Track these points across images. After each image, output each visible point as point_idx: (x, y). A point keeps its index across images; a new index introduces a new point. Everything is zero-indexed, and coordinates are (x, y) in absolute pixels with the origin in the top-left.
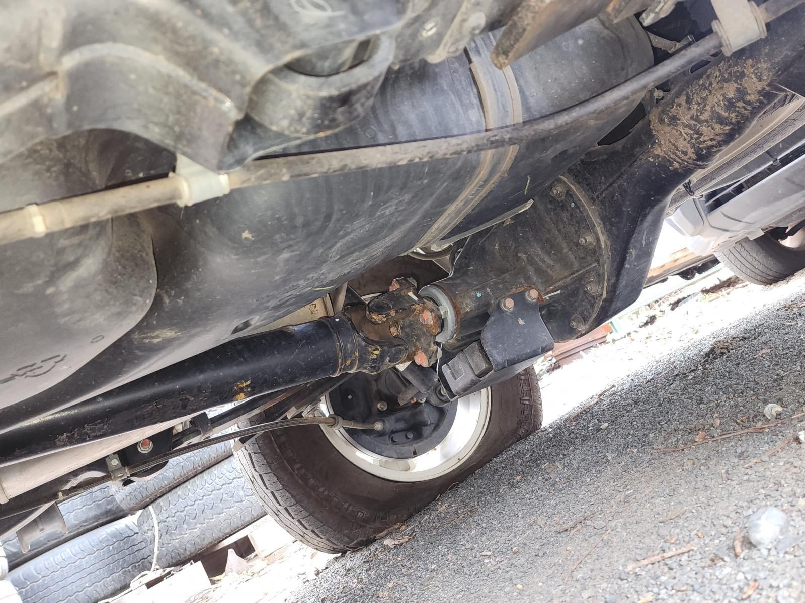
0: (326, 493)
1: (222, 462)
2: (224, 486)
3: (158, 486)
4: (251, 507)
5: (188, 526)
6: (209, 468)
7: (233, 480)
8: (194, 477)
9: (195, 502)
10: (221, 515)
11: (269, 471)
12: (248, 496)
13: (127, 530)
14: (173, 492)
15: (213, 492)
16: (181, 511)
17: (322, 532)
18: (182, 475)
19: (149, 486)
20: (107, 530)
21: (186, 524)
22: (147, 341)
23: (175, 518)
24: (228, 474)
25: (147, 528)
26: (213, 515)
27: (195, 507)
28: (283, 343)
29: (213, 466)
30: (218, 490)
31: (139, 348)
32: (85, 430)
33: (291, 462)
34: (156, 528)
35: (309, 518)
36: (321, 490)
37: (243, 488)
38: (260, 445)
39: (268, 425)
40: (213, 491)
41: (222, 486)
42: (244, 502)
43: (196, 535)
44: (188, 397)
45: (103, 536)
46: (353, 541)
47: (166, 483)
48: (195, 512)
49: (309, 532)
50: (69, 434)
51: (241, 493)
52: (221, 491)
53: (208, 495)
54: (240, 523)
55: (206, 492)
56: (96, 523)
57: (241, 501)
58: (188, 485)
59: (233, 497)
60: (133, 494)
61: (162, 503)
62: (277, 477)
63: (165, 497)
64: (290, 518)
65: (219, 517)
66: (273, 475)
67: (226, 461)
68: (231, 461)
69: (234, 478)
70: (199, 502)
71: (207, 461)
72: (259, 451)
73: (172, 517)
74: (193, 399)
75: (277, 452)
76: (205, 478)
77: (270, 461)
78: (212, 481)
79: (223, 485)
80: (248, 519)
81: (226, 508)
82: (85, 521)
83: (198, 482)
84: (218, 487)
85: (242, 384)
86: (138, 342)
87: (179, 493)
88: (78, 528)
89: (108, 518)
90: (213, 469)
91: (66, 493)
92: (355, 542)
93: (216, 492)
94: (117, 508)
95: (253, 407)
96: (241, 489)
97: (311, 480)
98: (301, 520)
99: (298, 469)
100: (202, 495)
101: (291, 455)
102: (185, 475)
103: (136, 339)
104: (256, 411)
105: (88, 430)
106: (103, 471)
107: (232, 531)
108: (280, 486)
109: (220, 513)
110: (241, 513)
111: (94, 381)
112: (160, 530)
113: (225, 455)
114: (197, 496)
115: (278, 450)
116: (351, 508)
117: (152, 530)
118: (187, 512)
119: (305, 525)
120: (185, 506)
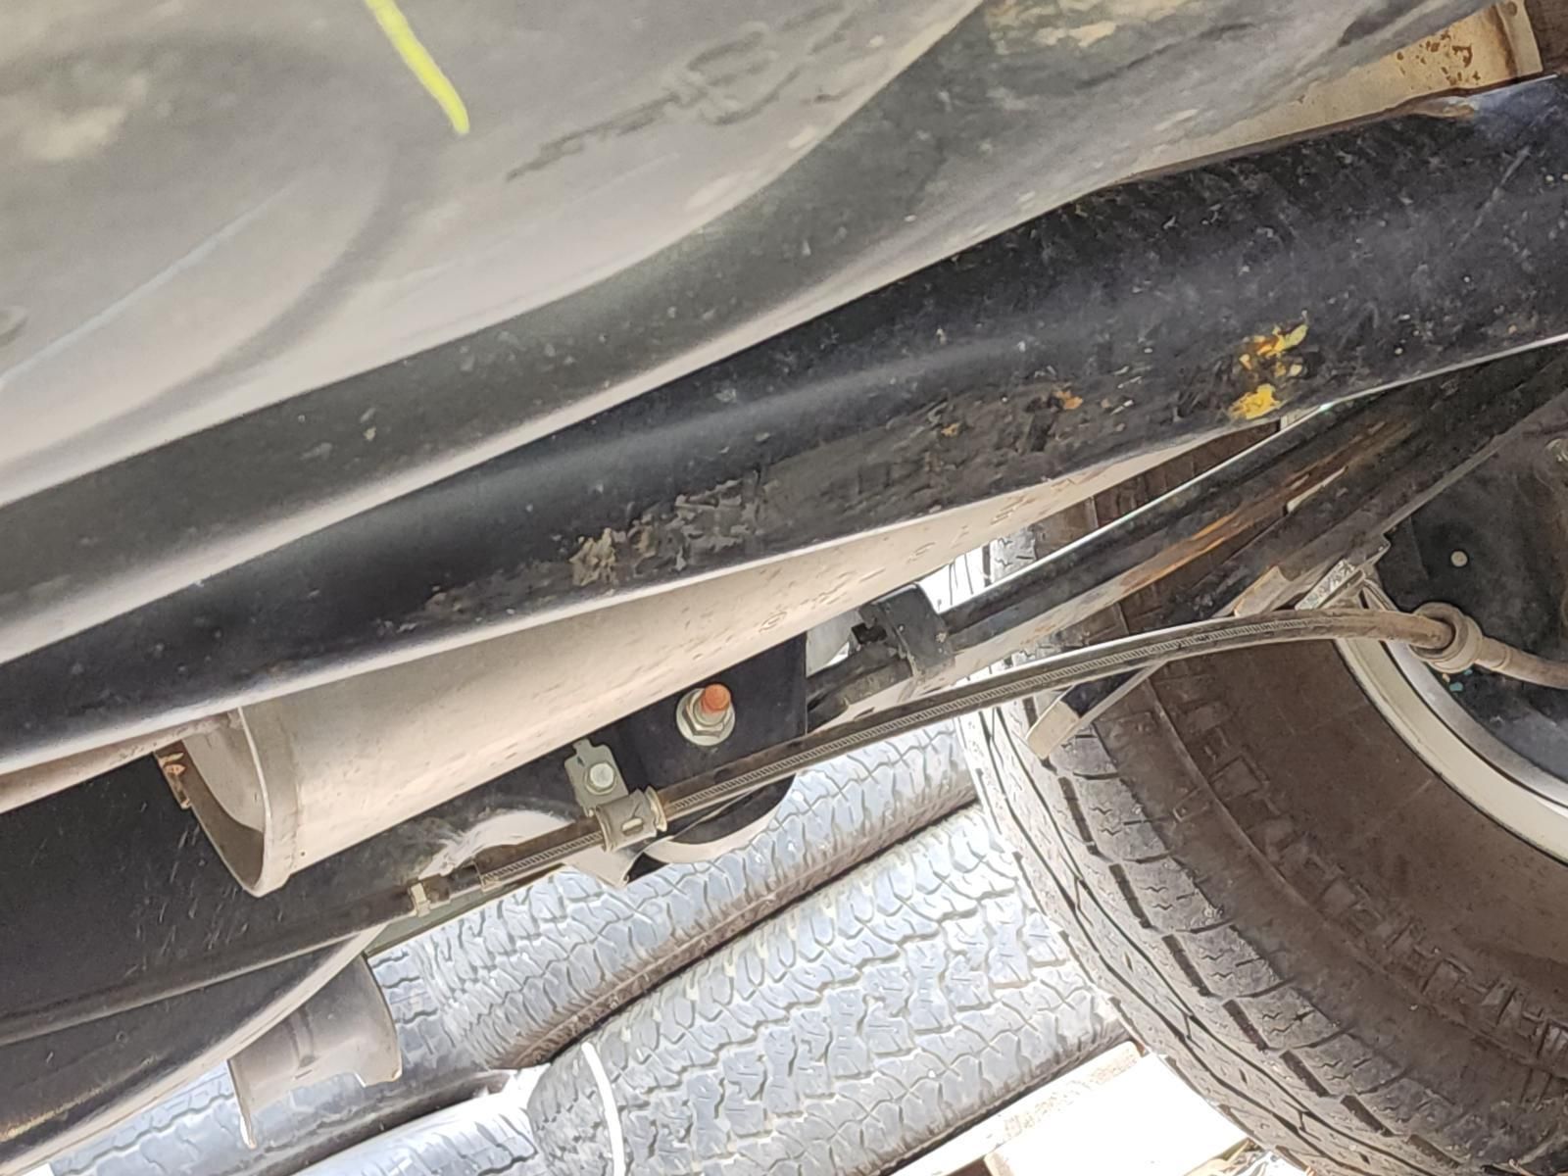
0: (1405, 943)
1: (854, 876)
2: (867, 969)
3: (613, 962)
4: (978, 1054)
5: (734, 1123)
6: (802, 898)
7: (901, 943)
8: (746, 932)
9: (756, 1028)
10: (864, 1081)
11: (1159, 848)
12: (962, 1009)
13: (488, 1144)
14: (668, 989)
15: (827, 992)
16: (704, 1066)
17: (1393, 1105)
18: (704, 921)
19: (580, 965)
20: (413, 1143)
21: (729, 1117)
22: (1050, 37)
23: (680, 1094)
24: (879, 919)
25: (571, 1133)
26: (829, 1084)
27: (759, 1047)
28: (1435, 161)
29: (818, 888)
30: (844, 982)
31: (1011, 77)
32: (674, 524)
33: (1250, 813)
34: (615, 1130)
35: (1336, 1044)
36: (1384, 930)
37: (942, 977)
38: (1112, 743)
39: (1190, 633)
40: (825, 985)
41: (860, 967)
42: (951, 1034)
43: (770, 1161)
44: (1059, 394)
45: (403, 1166)
46: (1530, 1149)
47: (643, 954)
48: (760, 1067)
49: (1331, 1109)
50: (621, 537)
51: (938, 998)
52: (859, 986)
53: (809, 1004)
54: (938, 1118)
55: (799, 989)
56: (371, 1117)
57: (939, 1030)
58: (729, 962)
59: (904, 1010)
60: (519, 998)
61: (627, 1035)
62: (1192, 874)
63: (636, 1008)
64: (1249, 1049)
65: (855, 1089)
66: (1174, 865)
67: (870, 870)
68: (887, 870)
69: (906, 939)
70: (773, 1028)
71: (797, 868)
72: (1111, 769)
73: (671, 1088)
74: (1078, 401)
75: (1182, 773)
76: (793, 933)
77: (1158, 810)
78: (819, 949)
79: (865, 962)
80: (967, 1100)
81: (881, 1055)
82: (333, 1106)
83: (763, 953)
84: (843, 971)
85: (1273, 340)
86: (1011, 43)
87: (693, 994)
88: (313, 1133)
89: (413, 1100)
90: (819, 900)
91: (439, 887)
92: (1540, 1151)
93: (839, 989)
94: (442, 1060)
95: (1105, 570)
96: (934, 981)
97: (1339, 888)
98: (1299, 1054)
99: (1282, 845)
100: (782, 1003)
101: (1248, 784)
102: (714, 921)
103: (1006, 29)
104: (1112, 592)
105: (687, 522)
106: (559, 813)
107: (909, 1148)
108: (1209, 910)
109: (857, 1076)
110: (939, 1076)
111: (812, 242)
112: (625, 1141)
113: (864, 848)
114: (766, 1007)
115: (1189, 763)
116: (1514, 1007)
117: (592, 1139)
118: (728, 1067)
119: (1318, 1075)
120: (722, 1046)
